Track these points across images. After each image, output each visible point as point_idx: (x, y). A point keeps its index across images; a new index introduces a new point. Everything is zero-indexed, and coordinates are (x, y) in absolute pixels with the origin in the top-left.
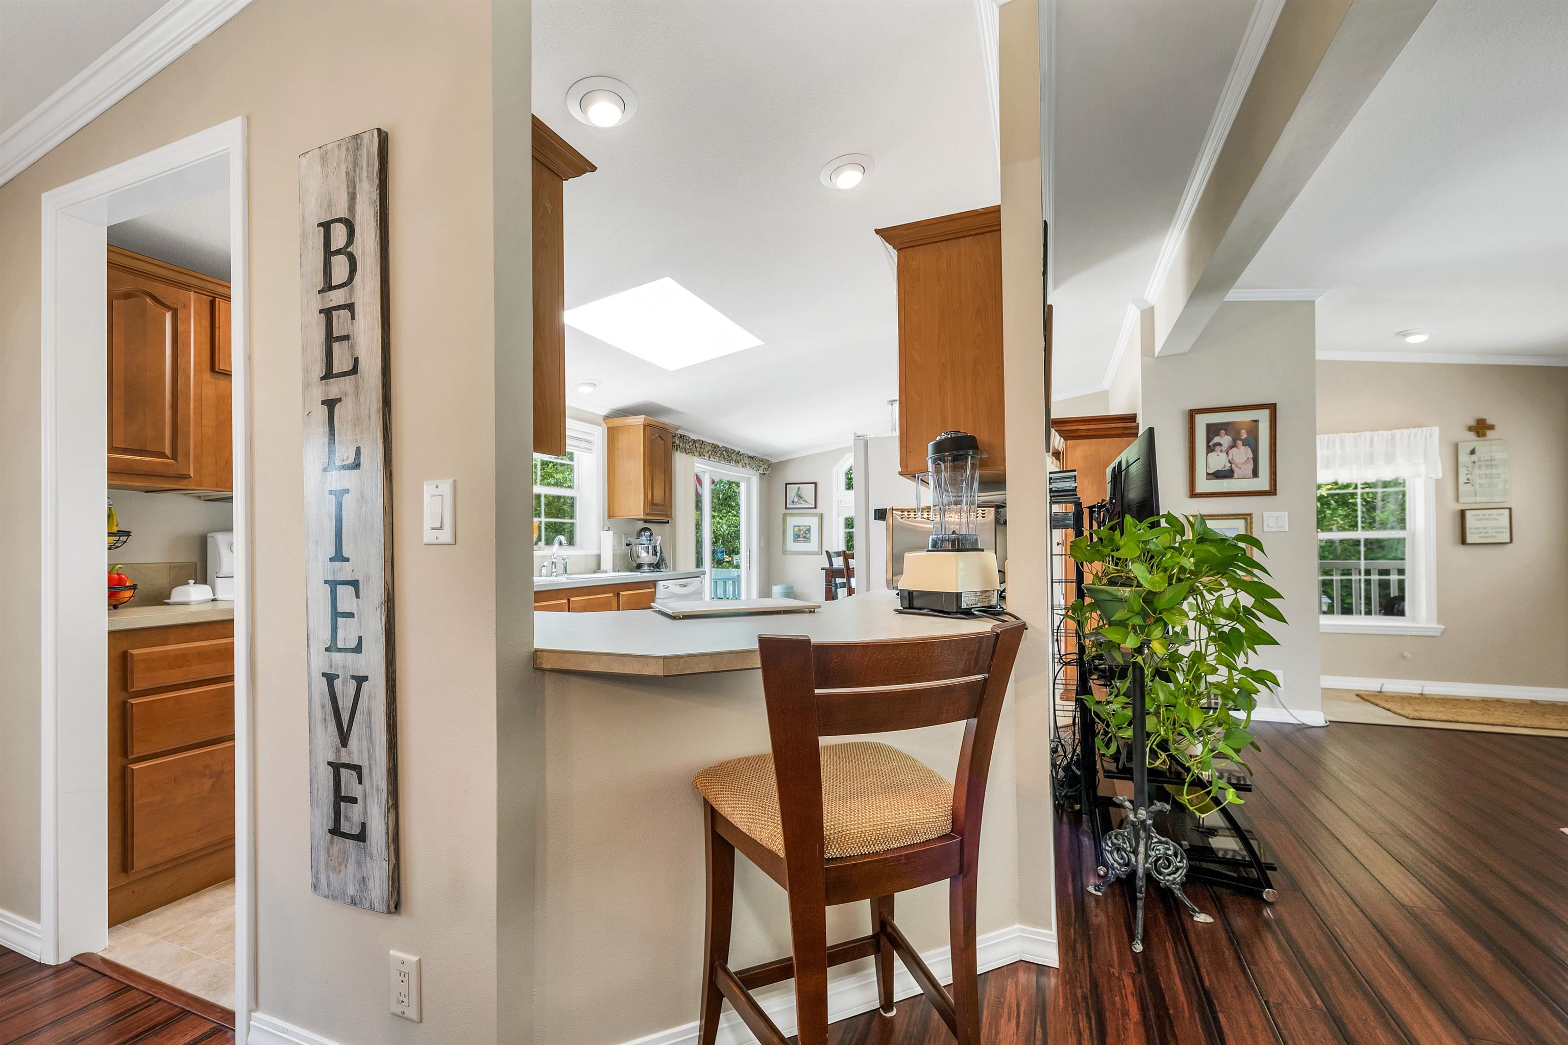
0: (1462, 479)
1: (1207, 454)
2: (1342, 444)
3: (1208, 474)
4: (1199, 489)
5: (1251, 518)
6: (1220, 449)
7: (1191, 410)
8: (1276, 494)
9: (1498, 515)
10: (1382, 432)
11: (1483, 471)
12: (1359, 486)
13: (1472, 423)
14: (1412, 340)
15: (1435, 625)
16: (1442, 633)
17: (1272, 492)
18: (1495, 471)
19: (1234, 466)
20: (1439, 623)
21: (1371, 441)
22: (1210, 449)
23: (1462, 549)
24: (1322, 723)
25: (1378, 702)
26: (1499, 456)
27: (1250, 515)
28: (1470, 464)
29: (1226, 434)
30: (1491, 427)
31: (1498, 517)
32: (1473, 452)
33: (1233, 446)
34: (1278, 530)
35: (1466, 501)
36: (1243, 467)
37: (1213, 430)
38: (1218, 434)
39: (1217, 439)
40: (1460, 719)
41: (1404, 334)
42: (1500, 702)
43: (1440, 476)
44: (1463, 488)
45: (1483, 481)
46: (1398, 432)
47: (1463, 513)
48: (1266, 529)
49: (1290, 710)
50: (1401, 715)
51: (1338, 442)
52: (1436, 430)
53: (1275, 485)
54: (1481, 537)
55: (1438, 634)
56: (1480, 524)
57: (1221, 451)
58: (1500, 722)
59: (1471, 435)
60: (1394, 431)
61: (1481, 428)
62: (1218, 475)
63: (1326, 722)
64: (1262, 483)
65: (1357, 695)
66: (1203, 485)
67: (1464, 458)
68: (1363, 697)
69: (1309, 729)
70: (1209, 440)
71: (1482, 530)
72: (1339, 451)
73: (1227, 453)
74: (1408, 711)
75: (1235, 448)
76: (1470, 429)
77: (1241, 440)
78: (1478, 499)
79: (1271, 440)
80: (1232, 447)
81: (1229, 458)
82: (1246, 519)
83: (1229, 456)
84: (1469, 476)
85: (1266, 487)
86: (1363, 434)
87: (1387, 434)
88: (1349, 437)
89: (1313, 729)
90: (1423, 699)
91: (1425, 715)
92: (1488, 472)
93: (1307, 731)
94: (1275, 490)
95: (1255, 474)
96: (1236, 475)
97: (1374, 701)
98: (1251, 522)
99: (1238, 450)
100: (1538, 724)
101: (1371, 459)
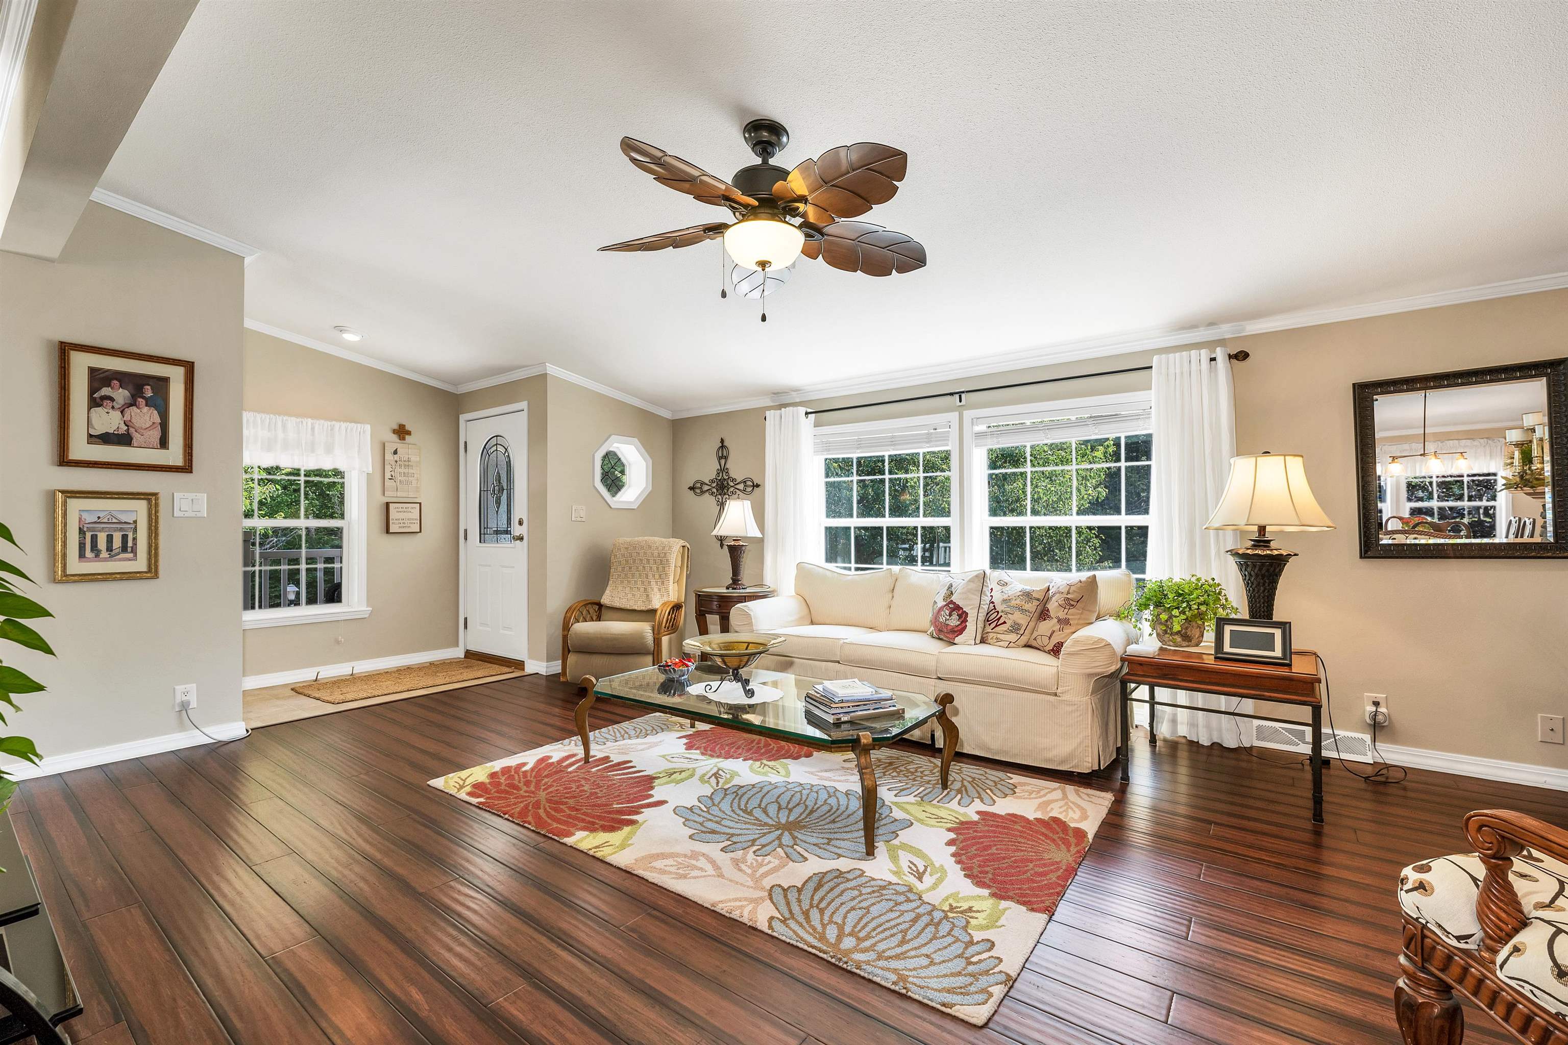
0: (388, 475)
1: (89, 409)
2: (284, 426)
3: (90, 436)
4: (74, 455)
5: (157, 499)
6: (111, 404)
7: (62, 343)
8: (191, 472)
9: (412, 508)
10: (322, 422)
11: (402, 470)
12: (302, 473)
13: (396, 427)
14: (350, 337)
15: (365, 608)
16: (370, 614)
17: (187, 468)
18: (411, 471)
19: (132, 430)
20: (368, 606)
21: (313, 429)
22: (94, 402)
23: (385, 536)
24: (243, 733)
25: (310, 692)
26: (414, 458)
27: (155, 494)
28: (393, 463)
29: (121, 386)
30: (409, 433)
31: (412, 510)
32: (395, 452)
33: (133, 404)
34: (193, 514)
35: (390, 496)
36: (148, 433)
37: (98, 379)
38: (109, 385)
39: (105, 391)
40: (376, 693)
41: (340, 329)
42: (409, 669)
43: (370, 470)
44: (388, 483)
45: (403, 478)
46: (337, 425)
47: (387, 504)
48: (177, 513)
49: (203, 729)
50: (328, 702)
51: (280, 424)
52: (368, 427)
53: (191, 461)
54: (400, 527)
55: (367, 616)
56: (401, 516)
57: (113, 407)
58: (405, 688)
59: (395, 437)
60: (334, 422)
61: (402, 432)
62: (106, 439)
63: (247, 731)
64: (174, 455)
65: (292, 689)
66: (80, 449)
67: (389, 457)
68: (298, 690)
69: (226, 746)
70: (92, 391)
71: (400, 521)
72: (281, 435)
73: (122, 412)
74: (337, 697)
75: (134, 408)
76: (394, 432)
77: (143, 398)
78: (399, 494)
79: (186, 405)
80: (131, 405)
81: (125, 419)
82: (149, 500)
83: (126, 416)
84: (393, 473)
85: (179, 461)
86: (305, 420)
87: (327, 424)
88: (291, 422)
89: (232, 744)
90: (353, 679)
91: (349, 697)
92: (406, 471)
93: (223, 749)
94: (191, 467)
95: (164, 443)
96: (135, 443)
97: (306, 692)
98: (157, 505)
99: (139, 411)
100: (430, 683)
101: (312, 448)
